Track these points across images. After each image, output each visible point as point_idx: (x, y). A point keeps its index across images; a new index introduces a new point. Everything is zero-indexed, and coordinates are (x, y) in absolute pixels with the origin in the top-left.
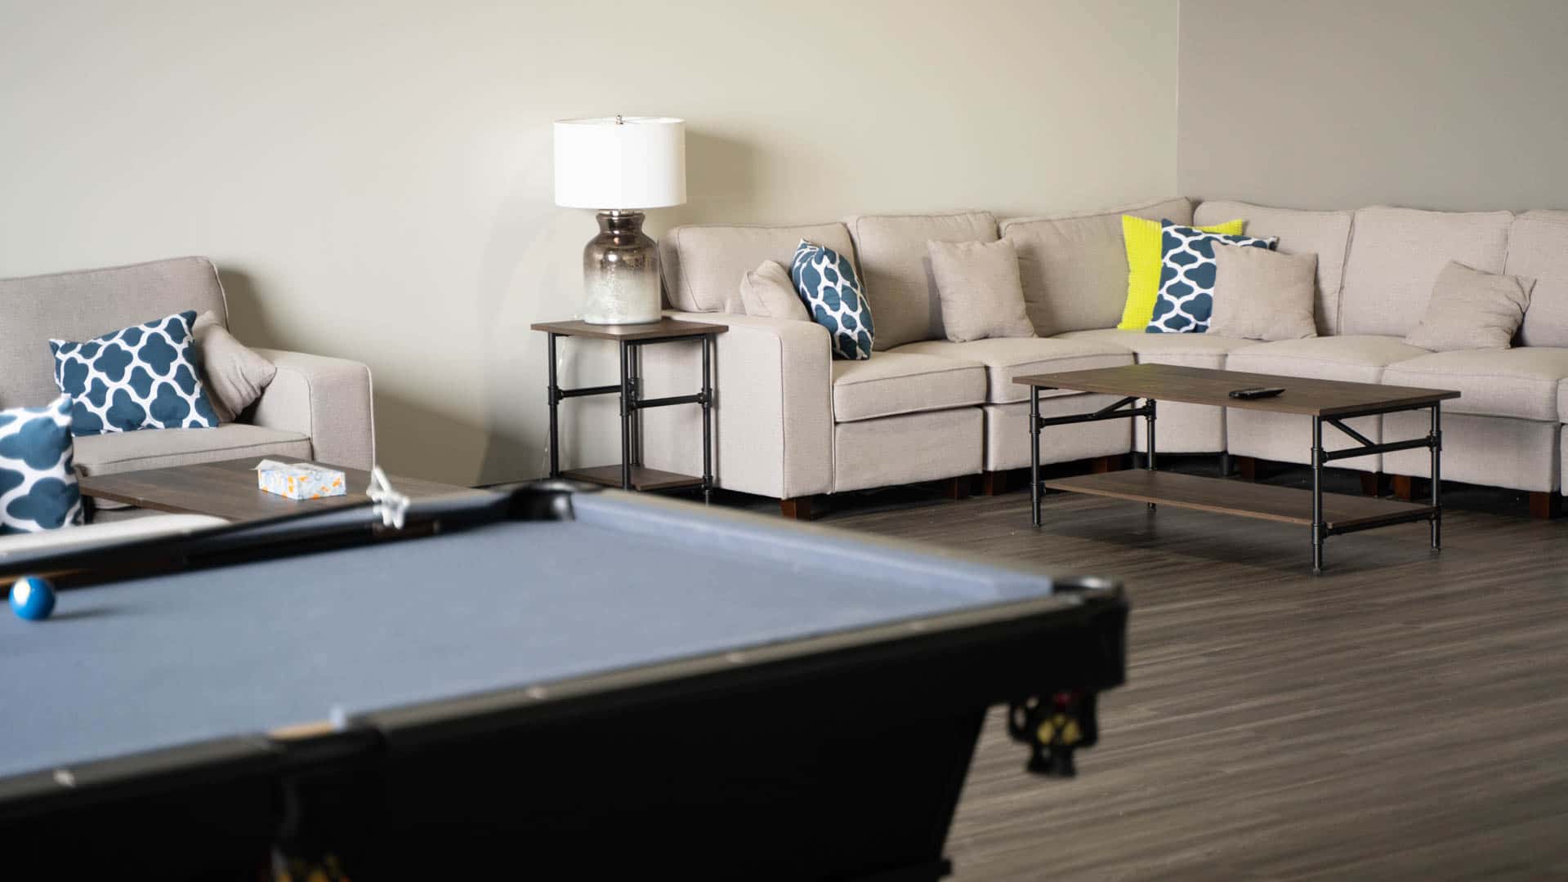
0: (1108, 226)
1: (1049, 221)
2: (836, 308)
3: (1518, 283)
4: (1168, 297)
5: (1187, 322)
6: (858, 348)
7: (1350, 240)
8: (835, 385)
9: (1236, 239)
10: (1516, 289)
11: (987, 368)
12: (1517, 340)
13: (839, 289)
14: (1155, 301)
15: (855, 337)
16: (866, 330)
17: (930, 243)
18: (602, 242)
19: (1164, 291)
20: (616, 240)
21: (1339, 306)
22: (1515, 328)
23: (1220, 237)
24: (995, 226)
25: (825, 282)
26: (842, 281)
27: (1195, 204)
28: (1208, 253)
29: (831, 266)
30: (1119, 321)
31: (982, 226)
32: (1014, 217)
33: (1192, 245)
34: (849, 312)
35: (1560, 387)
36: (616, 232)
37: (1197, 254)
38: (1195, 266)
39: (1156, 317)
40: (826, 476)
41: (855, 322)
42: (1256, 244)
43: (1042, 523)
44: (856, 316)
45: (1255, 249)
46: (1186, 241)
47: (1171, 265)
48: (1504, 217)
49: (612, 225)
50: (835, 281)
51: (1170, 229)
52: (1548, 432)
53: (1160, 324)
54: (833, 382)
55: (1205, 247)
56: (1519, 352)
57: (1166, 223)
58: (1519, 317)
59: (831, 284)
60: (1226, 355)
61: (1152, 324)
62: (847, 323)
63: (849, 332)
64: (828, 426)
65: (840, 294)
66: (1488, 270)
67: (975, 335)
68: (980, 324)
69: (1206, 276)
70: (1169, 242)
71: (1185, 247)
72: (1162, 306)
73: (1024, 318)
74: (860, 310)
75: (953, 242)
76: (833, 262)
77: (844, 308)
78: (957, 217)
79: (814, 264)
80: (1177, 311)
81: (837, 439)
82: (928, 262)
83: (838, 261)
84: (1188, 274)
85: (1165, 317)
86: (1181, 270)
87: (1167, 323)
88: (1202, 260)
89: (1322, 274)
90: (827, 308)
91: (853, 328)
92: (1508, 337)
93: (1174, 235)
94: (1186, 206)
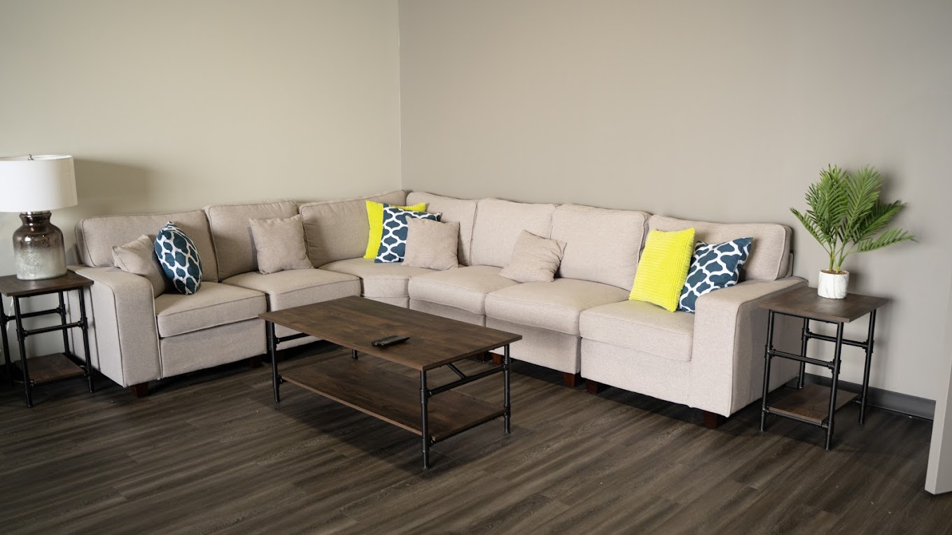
0: (359, 205)
1: (327, 204)
2: (173, 265)
3: (557, 244)
4: (384, 244)
5: (395, 257)
6: (186, 288)
7: (476, 215)
8: (158, 316)
9: (420, 214)
10: (557, 248)
11: (267, 295)
12: (557, 275)
13: (173, 254)
14: (380, 246)
15: (185, 282)
16: (192, 277)
17: (250, 220)
18: (22, 232)
19: (383, 241)
20: (32, 230)
21: (470, 249)
22: (556, 270)
23: (412, 213)
24: (296, 208)
25: (164, 250)
26: (175, 249)
27: (407, 193)
28: (405, 222)
29: (168, 241)
30: (365, 254)
31: (286, 209)
32: (309, 202)
33: (397, 217)
34: (180, 267)
35: (581, 316)
36: (31, 224)
37: (399, 222)
38: (398, 228)
39: (379, 255)
40: (155, 369)
41: (184, 272)
42: (429, 218)
43: (281, 397)
44: (185, 269)
45: (427, 221)
46: (394, 215)
47: (387, 228)
48: (551, 207)
49: (28, 221)
50: (171, 250)
51: (387, 209)
52: (574, 341)
53: (381, 258)
54: (157, 314)
55: (402, 218)
56: (559, 280)
57: (386, 205)
58: (558, 263)
59: (168, 251)
60: (408, 280)
61: (377, 258)
62: (180, 274)
63: (181, 279)
64: (154, 342)
65: (174, 257)
66: (543, 236)
67: (274, 270)
68: (277, 263)
69: (403, 234)
70: (387, 216)
71: (394, 219)
72: (382, 249)
73: (304, 258)
74: (188, 265)
75: (265, 220)
76: (169, 238)
77: (177, 265)
78: (273, 205)
79: (158, 241)
80: (389, 251)
81: (162, 347)
82: (250, 230)
83: (173, 238)
84: (395, 233)
85: (383, 255)
86: (391, 230)
87: (384, 258)
88: (402, 225)
89: (462, 232)
90: (168, 264)
91: (183, 276)
92: (553, 275)
93: (389, 212)
94: (403, 194)
